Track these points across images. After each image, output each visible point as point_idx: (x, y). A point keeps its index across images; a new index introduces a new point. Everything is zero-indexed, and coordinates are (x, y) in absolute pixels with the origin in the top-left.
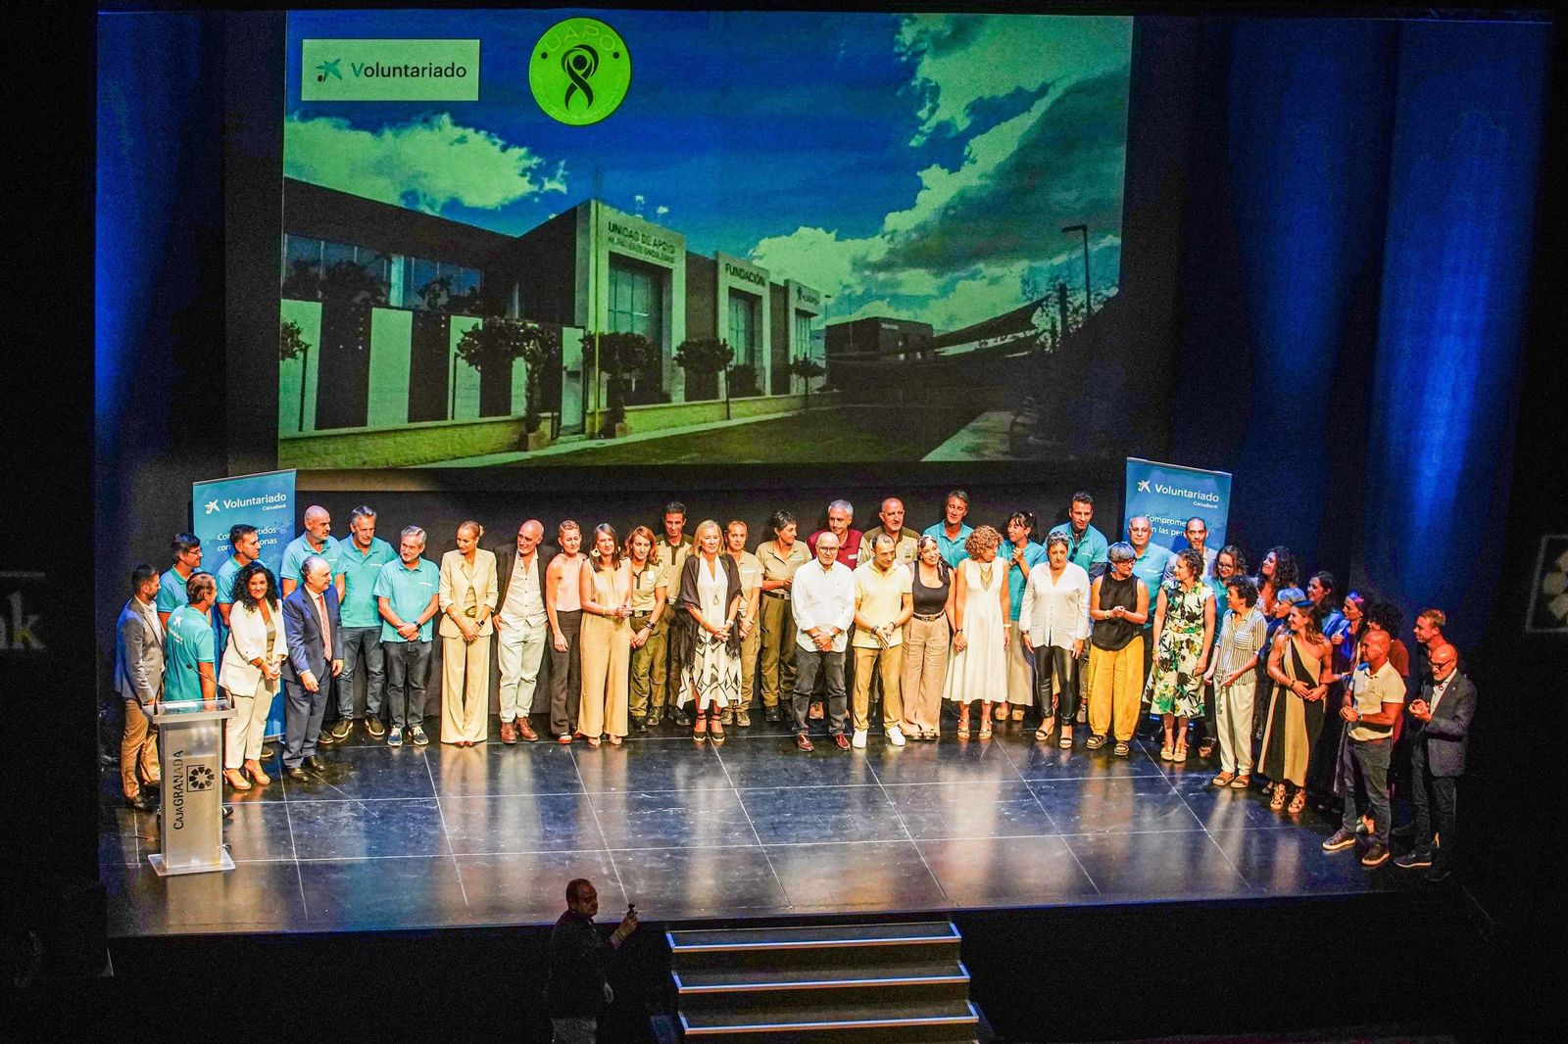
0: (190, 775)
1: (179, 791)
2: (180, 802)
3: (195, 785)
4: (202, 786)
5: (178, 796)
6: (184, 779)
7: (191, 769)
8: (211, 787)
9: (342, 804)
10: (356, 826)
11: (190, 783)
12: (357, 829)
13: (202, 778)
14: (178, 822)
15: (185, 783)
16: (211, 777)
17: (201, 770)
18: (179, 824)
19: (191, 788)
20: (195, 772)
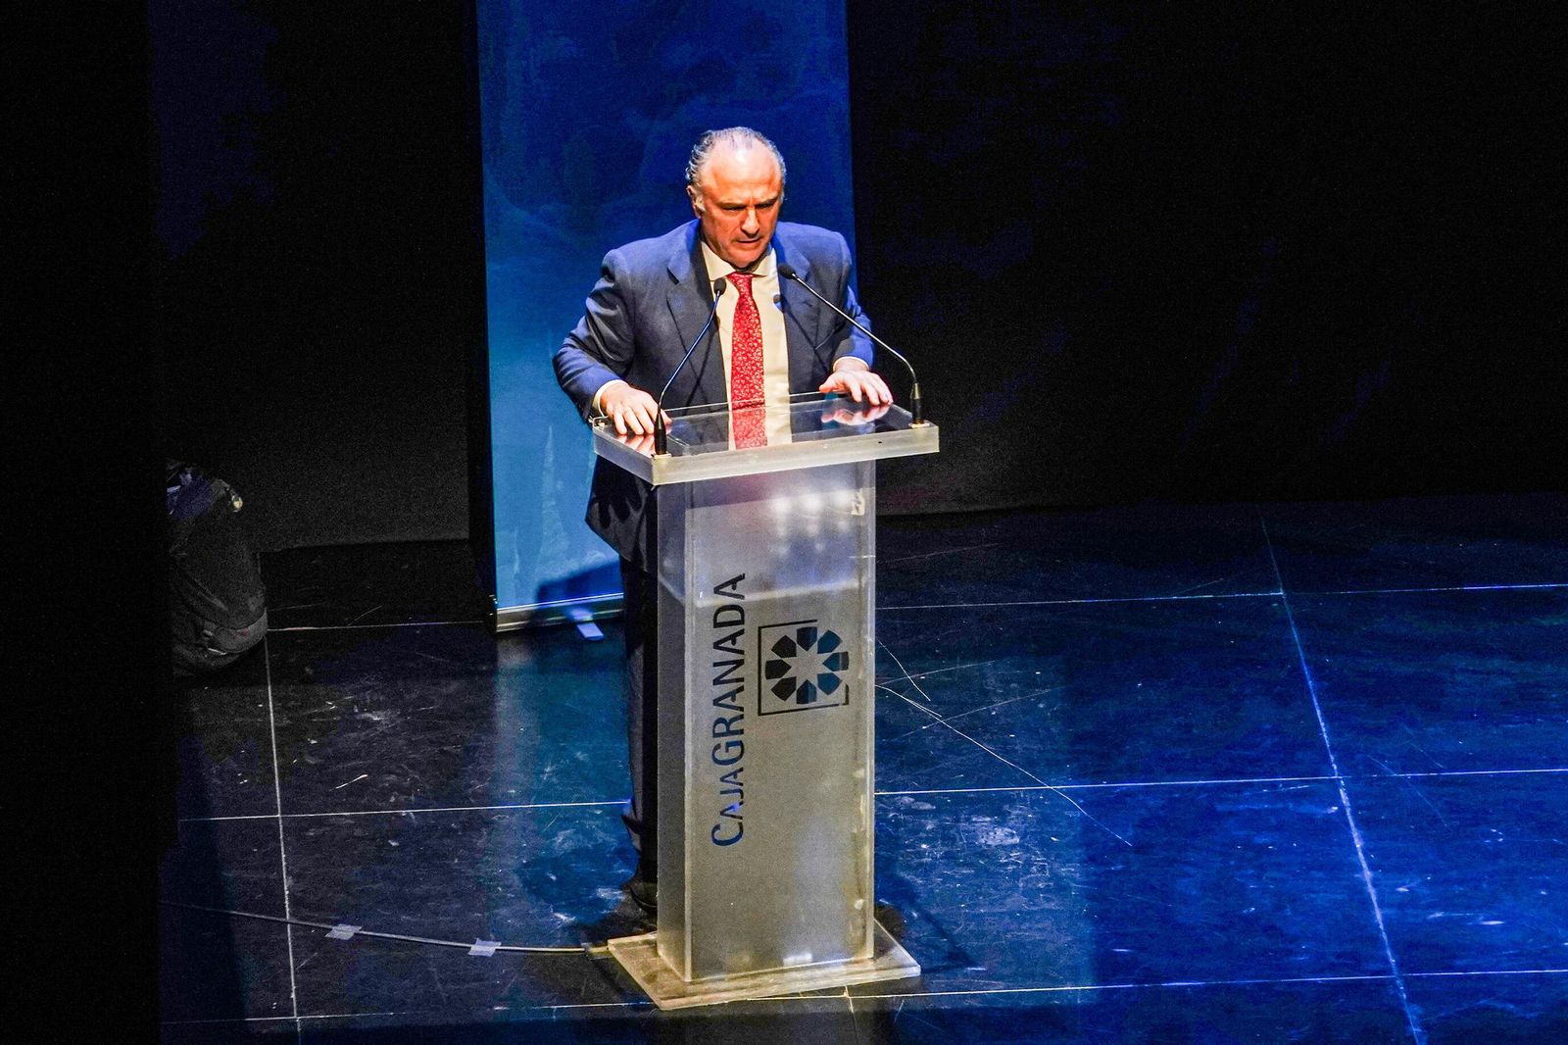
0: (769, 655)
1: (729, 714)
2: (735, 751)
3: (783, 691)
4: (805, 694)
5: (727, 729)
6: (748, 671)
7: (771, 638)
8: (839, 693)
9: (1011, 800)
10: (1055, 877)
11: (769, 684)
12: (1059, 888)
13: (807, 665)
14: (724, 821)
15: (750, 686)
16: (839, 661)
17: (806, 637)
18: (729, 829)
19: (772, 701)
20: (785, 647)
